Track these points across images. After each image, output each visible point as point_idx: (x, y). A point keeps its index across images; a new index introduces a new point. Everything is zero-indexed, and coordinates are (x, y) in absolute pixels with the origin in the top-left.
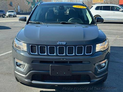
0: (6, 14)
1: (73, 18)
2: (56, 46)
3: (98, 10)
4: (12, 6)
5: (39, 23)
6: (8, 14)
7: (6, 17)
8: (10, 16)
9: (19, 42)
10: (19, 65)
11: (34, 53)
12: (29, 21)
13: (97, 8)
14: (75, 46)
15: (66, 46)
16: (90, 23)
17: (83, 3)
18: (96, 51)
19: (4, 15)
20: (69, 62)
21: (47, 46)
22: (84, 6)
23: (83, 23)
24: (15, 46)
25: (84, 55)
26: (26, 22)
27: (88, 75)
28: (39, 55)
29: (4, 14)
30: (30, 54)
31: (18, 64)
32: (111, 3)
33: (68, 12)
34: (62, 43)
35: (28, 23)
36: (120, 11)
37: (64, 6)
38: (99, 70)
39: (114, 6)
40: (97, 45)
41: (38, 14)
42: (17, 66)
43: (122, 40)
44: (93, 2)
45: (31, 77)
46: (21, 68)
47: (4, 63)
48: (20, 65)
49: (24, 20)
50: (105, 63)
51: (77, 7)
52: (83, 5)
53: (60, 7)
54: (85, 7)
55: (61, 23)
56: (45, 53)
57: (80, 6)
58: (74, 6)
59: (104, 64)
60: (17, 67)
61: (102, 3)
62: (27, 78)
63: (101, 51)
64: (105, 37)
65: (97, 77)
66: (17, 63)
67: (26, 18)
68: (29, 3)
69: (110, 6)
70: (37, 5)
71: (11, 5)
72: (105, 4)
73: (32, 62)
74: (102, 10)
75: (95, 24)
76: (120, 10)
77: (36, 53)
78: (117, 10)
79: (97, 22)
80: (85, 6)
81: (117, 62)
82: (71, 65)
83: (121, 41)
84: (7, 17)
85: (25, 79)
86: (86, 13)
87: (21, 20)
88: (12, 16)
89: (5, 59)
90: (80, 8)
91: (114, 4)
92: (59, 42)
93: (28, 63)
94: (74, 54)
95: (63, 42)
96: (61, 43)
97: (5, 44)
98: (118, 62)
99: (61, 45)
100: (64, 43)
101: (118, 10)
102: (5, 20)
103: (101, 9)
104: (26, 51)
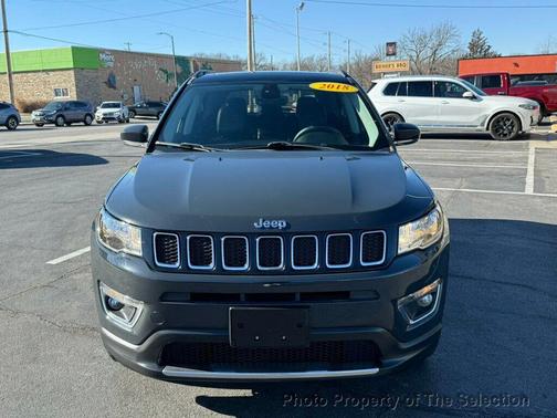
0: (97, 114)
1: (312, 127)
2: (252, 235)
3: (394, 95)
4: (114, 88)
5: (191, 149)
6: (100, 113)
7: (94, 122)
8: (108, 119)
9: (115, 220)
10: (116, 308)
11: (170, 263)
12: (157, 143)
13: (391, 90)
14: (322, 235)
15: (286, 233)
16: (371, 144)
17: (345, 74)
18: (399, 252)
19: (88, 118)
20: (298, 297)
21: (217, 235)
22: (349, 83)
23: (347, 143)
24: (102, 235)
25: (356, 267)
26: (146, 145)
27: (371, 342)
28: (186, 270)
29: (90, 115)
30: (153, 267)
31: (113, 303)
32: (433, 72)
33: (295, 104)
34: (274, 224)
35: (151, 149)
36: (467, 97)
37: (279, 86)
38: (412, 322)
39: (444, 83)
40: (402, 228)
41: (190, 111)
42: (110, 308)
43: (477, 196)
44: (375, 71)
45: (159, 352)
46: (123, 317)
47: (76, 289)
48: (121, 306)
49: (140, 136)
50: (433, 293)
51: (326, 89)
52: (345, 80)
53: (265, 89)
54: (352, 89)
55: (270, 148)
56: (208, 263)
57: (336, 85)
58: (316, 86)
59: (428, 299)
60: (110, 315)
61: (403, 74)
62: (145, 356)
63: (418, 250)
64: (430, 193)
65: (404, 346)
66: (107, 298)
67: (145, 129)
68: (169, 76)
69: (430, 83)
70: (186, 85)
71: (111, 84)
72: (414, 74)
73: (162, 298)
74: (404, 94)
75: (391, 148)
76: (465, 94)
77: (178, 264)
78: (456, 93)
79: (397, 139)
80: (354, 84)
81: (467, 278)
82: (308, 307)
83: (474, 199)
84: (98, 122)
85: (138, 361)
86: (355, 108)
87: (128, 136)
88: (113, 119)
89: (80, 272)
90: (334, 90)
91: (444, 75)
92: (261, 221)
93: (145, 303)
94: (316, 266)
95: (278, 219)
96: (267, 224)
97: (84, 216)
98: (471, 278)
99: (267, 231)
100: (281, 224)
101: (459, 96)
102: (92, 133)
103: (402, 93)
104: (140, 254)
